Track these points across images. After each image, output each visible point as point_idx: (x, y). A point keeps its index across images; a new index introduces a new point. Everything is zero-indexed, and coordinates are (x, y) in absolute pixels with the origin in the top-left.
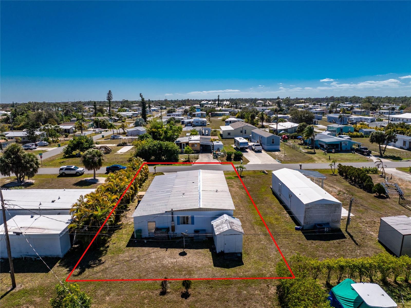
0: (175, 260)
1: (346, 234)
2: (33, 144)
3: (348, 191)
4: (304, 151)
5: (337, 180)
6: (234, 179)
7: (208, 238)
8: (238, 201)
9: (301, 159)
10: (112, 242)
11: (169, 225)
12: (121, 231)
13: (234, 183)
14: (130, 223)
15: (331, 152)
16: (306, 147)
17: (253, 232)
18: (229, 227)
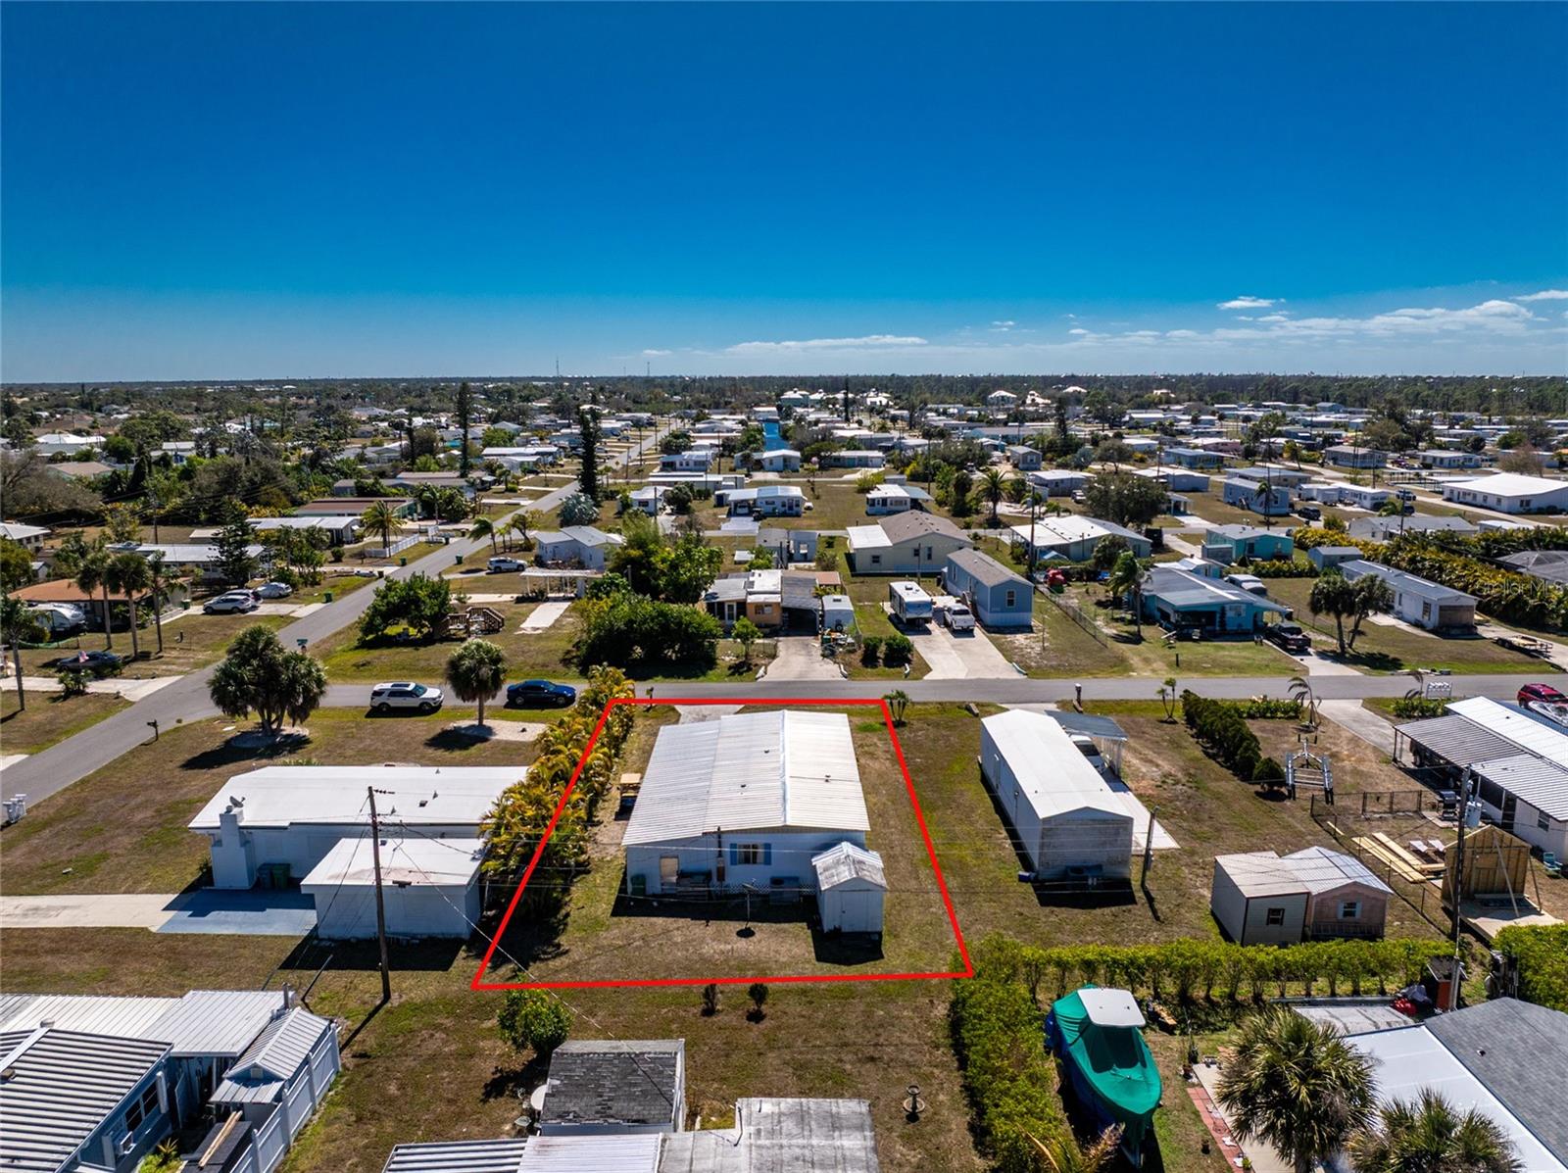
0: (729, 947)
1: (1139, 895)
2: (247, 595)
3: (1190, 775)
4: (1106, 630)
5: (1172, 742)
6: (880, 730)
7: (804, 897)
8: (884, 800)
9: (1089, 662)
10: (576, 904)
11: (712, 865)
12: (590, 877)
13: (879, 744)
14: (608, 858)
15: (1189, 638)
16: (1118, 614)
17: (913, 884)
18: (853, 872)
